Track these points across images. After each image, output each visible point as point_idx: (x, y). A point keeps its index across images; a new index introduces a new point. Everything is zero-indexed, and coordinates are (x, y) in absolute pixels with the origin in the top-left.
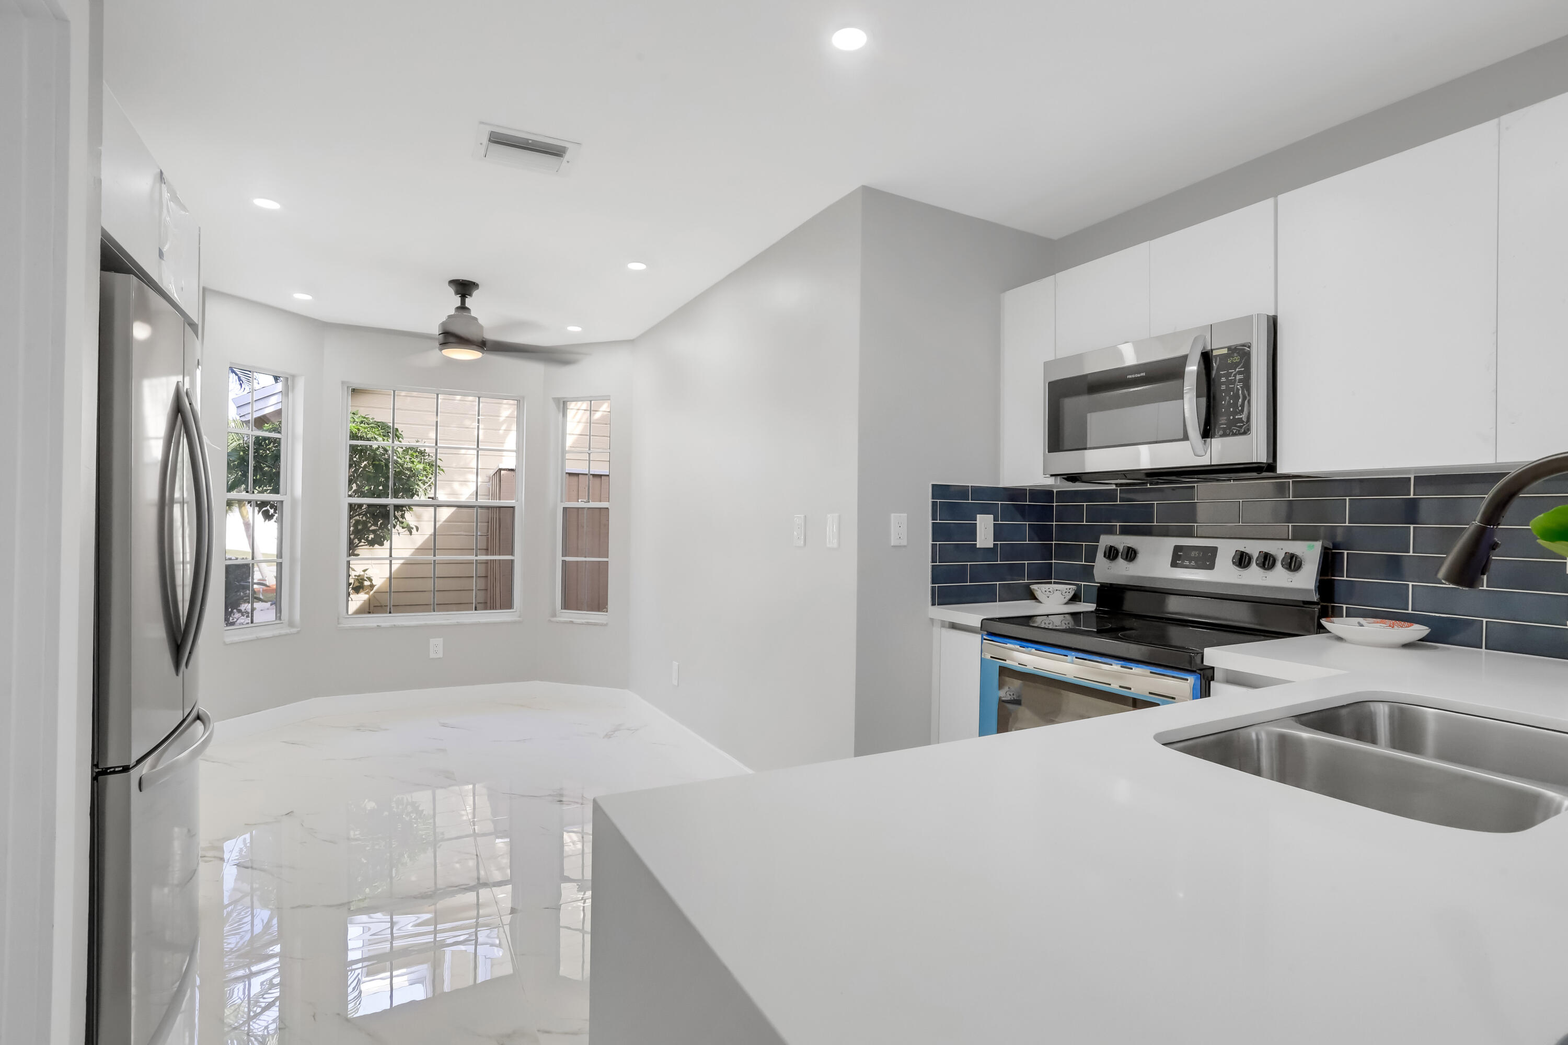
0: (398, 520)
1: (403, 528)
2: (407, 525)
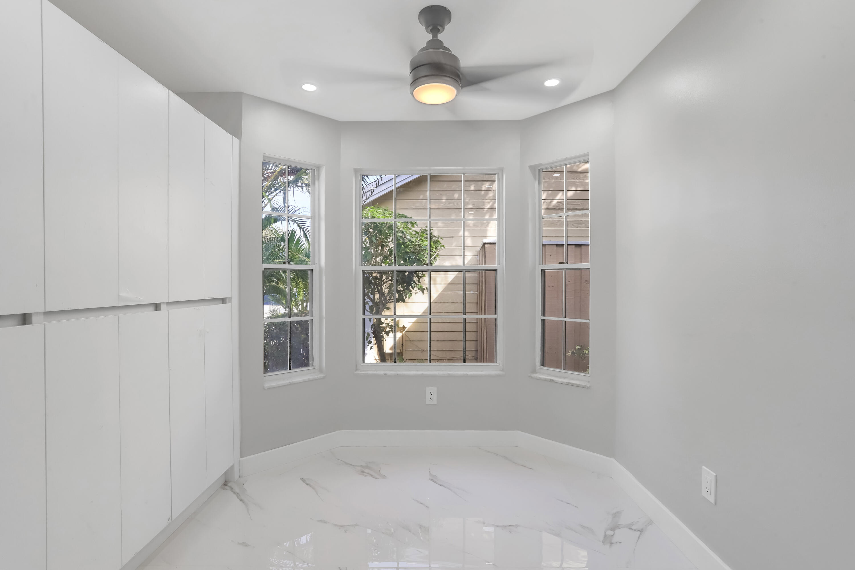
0: (416, 283)
1: (419, 289)
2: (421, 287)
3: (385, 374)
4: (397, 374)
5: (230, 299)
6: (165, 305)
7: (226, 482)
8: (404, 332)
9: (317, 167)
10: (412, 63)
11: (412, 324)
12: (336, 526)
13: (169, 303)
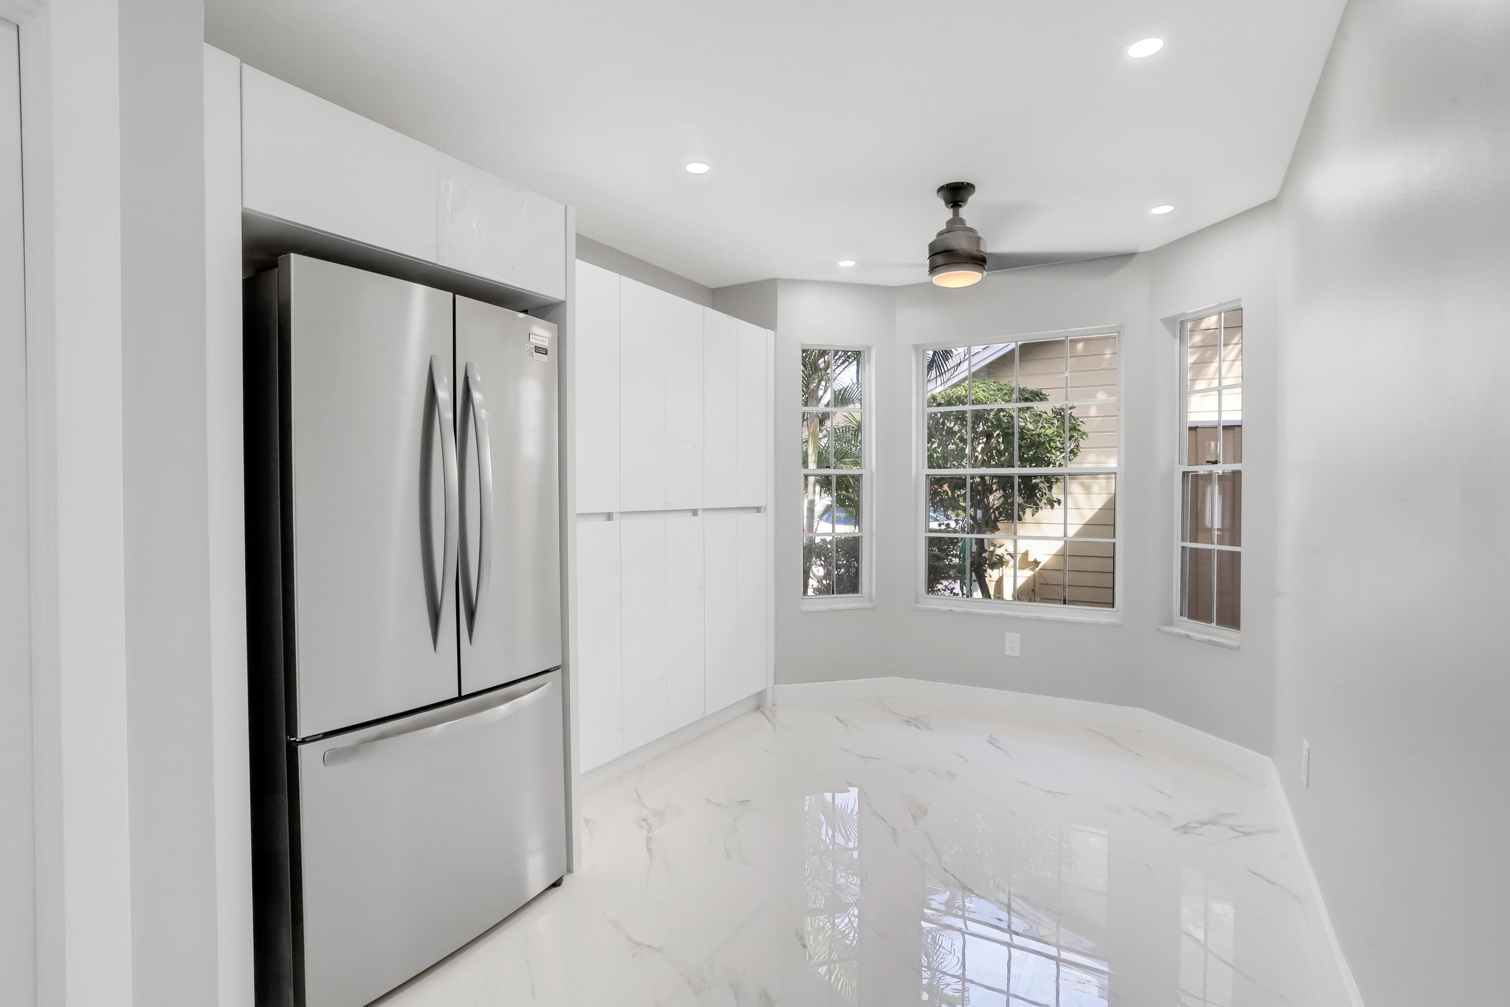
0: (1044, 493)
2: (1051, 499)
3: (950, 610)
4: (967, 612)
5: (765, 508)
6: (702, 511)
7: (759, 706)
8: (1037, 569)
9: (867, 348)
10: (932, 246)
11: (1052, 558)
12: (858, 755)
13: (705, 510)
